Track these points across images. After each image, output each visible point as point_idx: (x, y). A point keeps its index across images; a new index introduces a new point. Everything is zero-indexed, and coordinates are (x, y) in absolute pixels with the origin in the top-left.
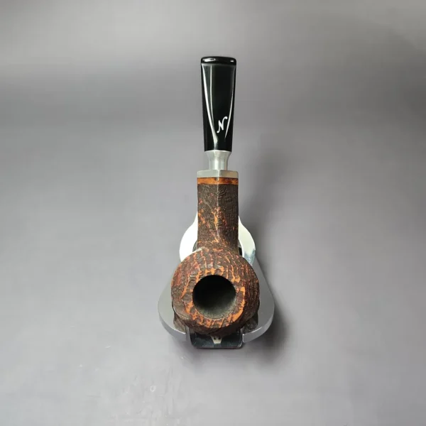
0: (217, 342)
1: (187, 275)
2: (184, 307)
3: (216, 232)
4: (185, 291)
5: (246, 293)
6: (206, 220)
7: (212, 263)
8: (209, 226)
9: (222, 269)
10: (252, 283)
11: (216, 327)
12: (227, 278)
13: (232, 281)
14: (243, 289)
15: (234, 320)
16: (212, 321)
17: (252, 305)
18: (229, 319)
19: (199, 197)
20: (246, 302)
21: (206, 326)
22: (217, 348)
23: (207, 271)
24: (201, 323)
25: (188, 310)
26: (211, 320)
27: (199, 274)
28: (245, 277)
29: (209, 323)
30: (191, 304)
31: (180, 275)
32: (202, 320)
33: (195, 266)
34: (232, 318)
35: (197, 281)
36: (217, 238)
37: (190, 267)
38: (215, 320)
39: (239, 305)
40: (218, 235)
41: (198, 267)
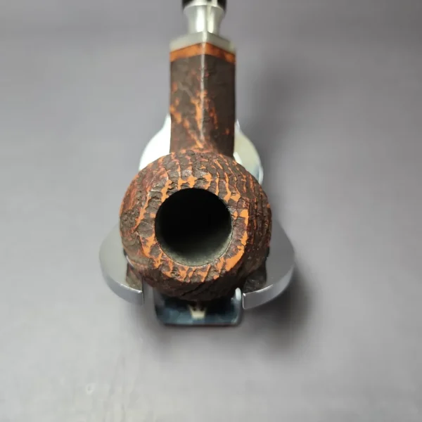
0: (198, 315)
1: (145, 189)
2: (140, 245)
3: (198, 133)
4: (141, 217)
5: (250, 221)
6: (184, 116)
7: (190, 168)
8: (187, 124)
9: (208, 177)
10: (259, 207)
11: (196, 280)
12: (217, 194)
13: (226, 198)
14: (245, 214)
15: (228, 268)
16: (190, 270)
17: (260, 244)
18: (219, 267)
19: (172, 80)
20: (250, 238)
21: (178, 278)
22: (197, 326)
23: (180, 182)
24: (169, 274)
25: (147, 250)
26: (187, 268)
27: (167, 186)
28: (248, 193)
29: (183, 273)
30: (151, 240)
31: (135, 191)
32: (171, 268)
33: (161, 174)
34: (225, 264)
35: (163, 200)
36: (201, 141)
37: (152, 176)
38: (194, 268)
39: (238, 241)
40: (202, 137)
41: (165, 175)
